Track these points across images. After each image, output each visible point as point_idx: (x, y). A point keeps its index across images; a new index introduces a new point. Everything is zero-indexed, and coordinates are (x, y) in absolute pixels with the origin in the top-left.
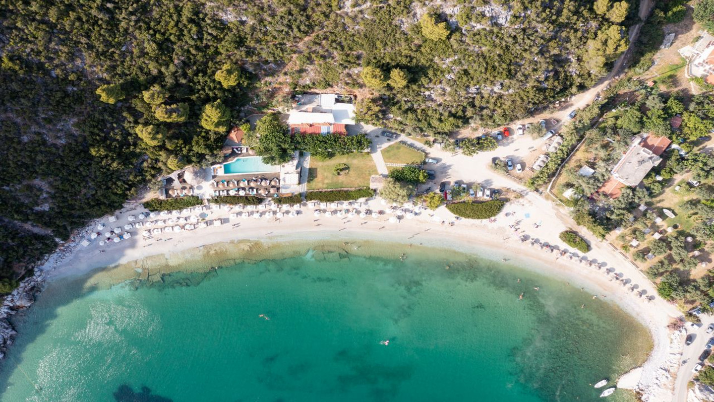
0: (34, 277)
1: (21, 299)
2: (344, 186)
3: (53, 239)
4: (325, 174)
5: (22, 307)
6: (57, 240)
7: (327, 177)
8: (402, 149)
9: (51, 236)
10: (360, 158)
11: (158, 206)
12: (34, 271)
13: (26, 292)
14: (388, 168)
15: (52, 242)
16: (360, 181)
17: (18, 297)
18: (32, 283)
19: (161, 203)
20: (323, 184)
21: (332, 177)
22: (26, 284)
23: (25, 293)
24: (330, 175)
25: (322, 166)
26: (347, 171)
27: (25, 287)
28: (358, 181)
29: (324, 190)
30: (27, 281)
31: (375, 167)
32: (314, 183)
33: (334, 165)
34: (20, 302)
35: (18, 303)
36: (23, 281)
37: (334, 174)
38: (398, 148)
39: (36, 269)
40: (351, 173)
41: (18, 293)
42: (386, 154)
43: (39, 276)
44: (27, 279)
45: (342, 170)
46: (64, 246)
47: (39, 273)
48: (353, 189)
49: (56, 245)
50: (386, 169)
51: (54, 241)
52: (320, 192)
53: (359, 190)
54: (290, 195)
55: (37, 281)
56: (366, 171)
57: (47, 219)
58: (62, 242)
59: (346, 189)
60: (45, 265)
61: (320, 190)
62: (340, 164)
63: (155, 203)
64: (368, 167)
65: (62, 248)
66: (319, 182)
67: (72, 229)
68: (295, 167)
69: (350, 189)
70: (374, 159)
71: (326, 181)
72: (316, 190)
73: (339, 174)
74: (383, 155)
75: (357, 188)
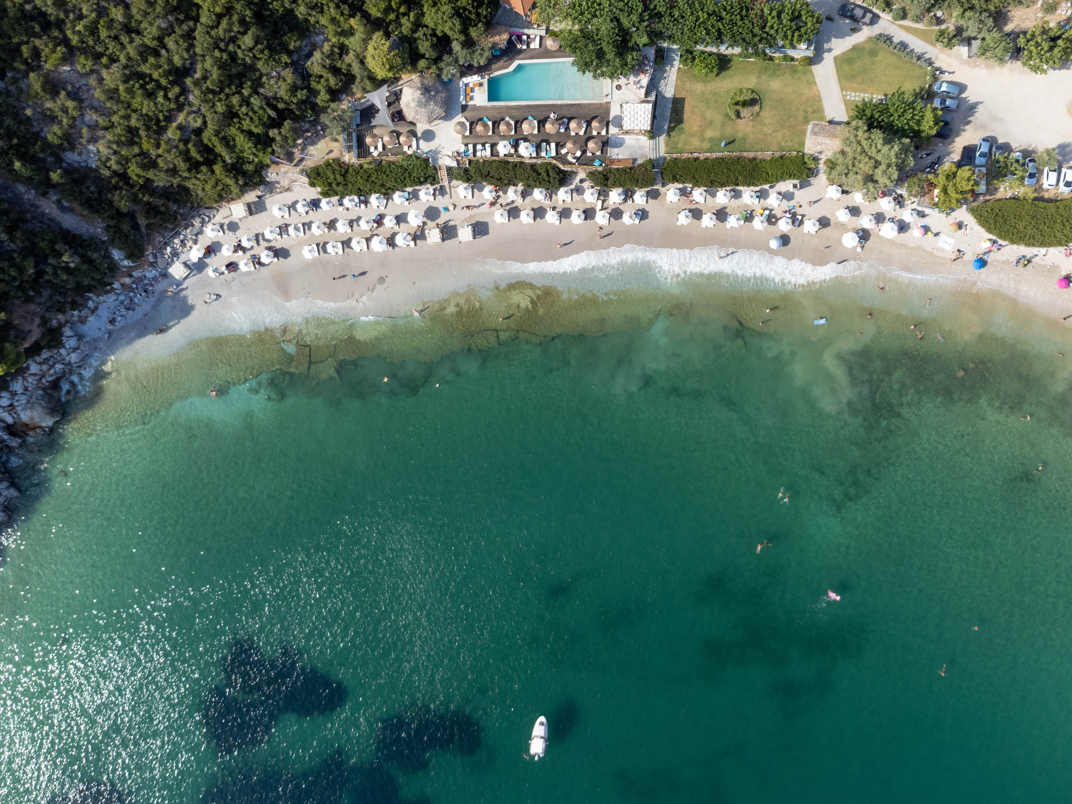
0: (63, 351)
1: (30, 404)
2: (747, 146)
3: (106, 250)
4: (709, 114)
5: (34, 429)
6: (116, 254)
7: (711, 123)
8: (881, 56)
9: (103, 242)
10: (788, 77)
11: (340, 179)
12: (62, 335)
13: (44, 389)
14: (846, 103)
15: (104, 257)
16: (784, 137)
17: (23, 399)
18: (59, 367)
19: (347, 171)
20: (703, 140)
21: (723, 125)
22: (45, 367)
23: (40, 392)
24: (718, 119)
25: (703, 92)
26: (757, 108)
27: (43, 376)
28: (779, 135)
29: (702, 157)
30: (46, 361)
31: (820, 101)
32: (683, 138)
33: (728, 91)
34: (28, 413)
35: (25, 416)
36: (38, 359)
37: (727, 115)
38: (873, 53)
39: (67, 332)
40: (766, 114)
41: (26, 389)
42: (846, 68)
43: (75, 350)
44: (45, 354)
45: (745, 104)
46: (131, 276)
47: (72, 343)
48: (768, 155)
49: (113, 268)
50: (843, 107)
51: (108, 256)
52: (696, 159)
53: (782, 157)
54: (630, 165)
55: (69, 364)
56: (798, 110)
57: (92, 189)
58: (126, 263)
59: (751, 155)
60: (89, 324)
61: (696, 155)
62: (741, 90)
63: (334, 171)
64: (804, 99)
65: (127, 280)
66: (693, 135)
67: (149, 226)
68: (643, 91)
69: (760, 155)
70: (817, 80)
71: (709, 133)
72: (686, 155)
73: (738, 115)
74: (838, 72)
75: (778, 154)
